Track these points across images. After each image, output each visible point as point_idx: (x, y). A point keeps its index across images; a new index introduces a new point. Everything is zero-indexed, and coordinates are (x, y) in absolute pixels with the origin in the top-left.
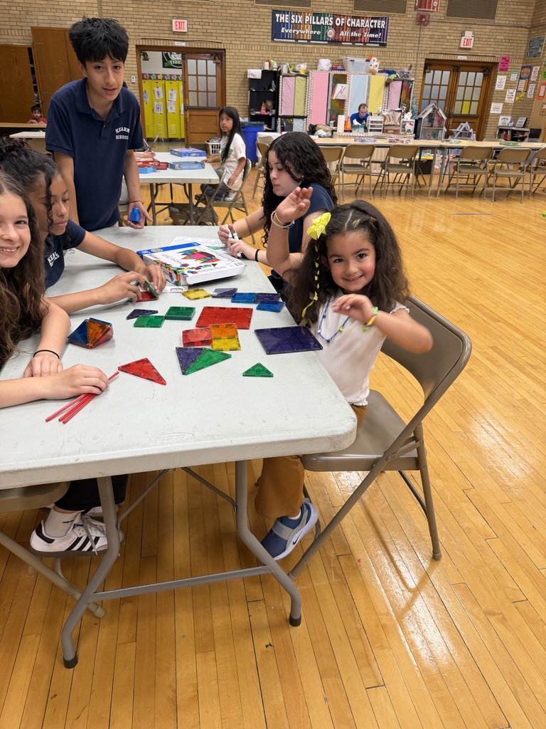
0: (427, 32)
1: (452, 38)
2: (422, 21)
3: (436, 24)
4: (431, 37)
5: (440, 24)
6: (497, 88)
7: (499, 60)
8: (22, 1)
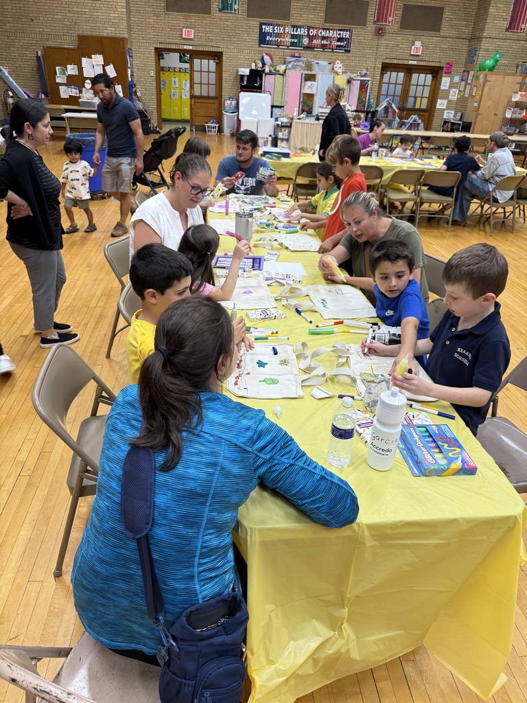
0: (383, 41)
1: (404, 46)
2: (380, 32)
3: (391, 35)
4: (387, 45)
5: (394, 35)
6: (442, 88)
7: (444, 65)
8: (72, 15)
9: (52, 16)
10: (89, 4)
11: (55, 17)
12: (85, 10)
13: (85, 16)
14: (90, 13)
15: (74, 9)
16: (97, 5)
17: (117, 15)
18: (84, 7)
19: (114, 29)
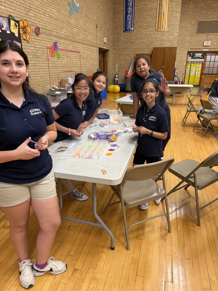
8: (151, 39)
9: (142, 40)
10: (160, 33)
13: (157, 39)
14: (160, 37)
15: (153, 36)
16: (164, 33)
17: (173, 37)
18: (157, 35)
19: (170, 44)
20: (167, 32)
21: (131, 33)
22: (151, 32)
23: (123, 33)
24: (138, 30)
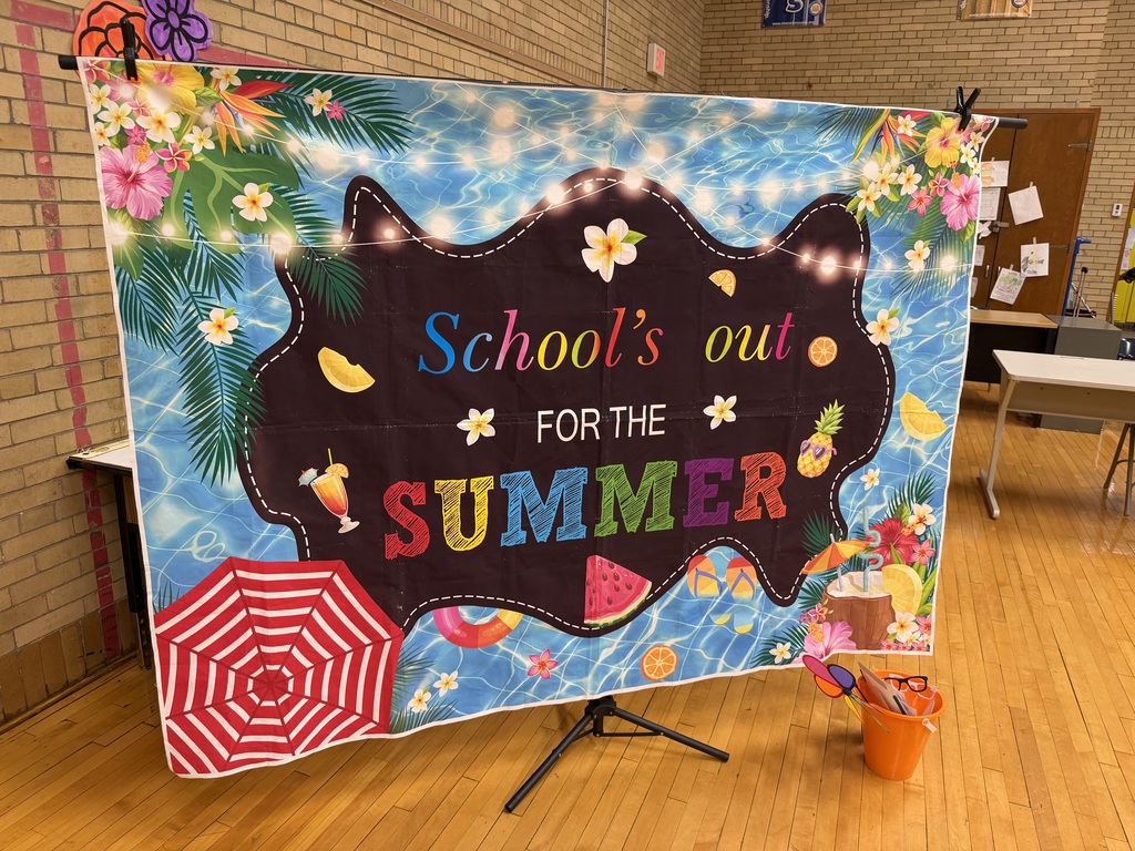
8: (928, 63)
9: (868, 72)
10: (983, 32)
11: (876, 72)
12: (968, 48)
13: (966, 63)
14: (983, 55)
15: (936, 49)
16: (1009, 32)
17: (1069, 53)
18: (968, 40)
19: (1050, 91)
20: (1033, 23)
21: (806, 31)
22: (932, 27)
23: (762, 32)
24: (852, 15)
